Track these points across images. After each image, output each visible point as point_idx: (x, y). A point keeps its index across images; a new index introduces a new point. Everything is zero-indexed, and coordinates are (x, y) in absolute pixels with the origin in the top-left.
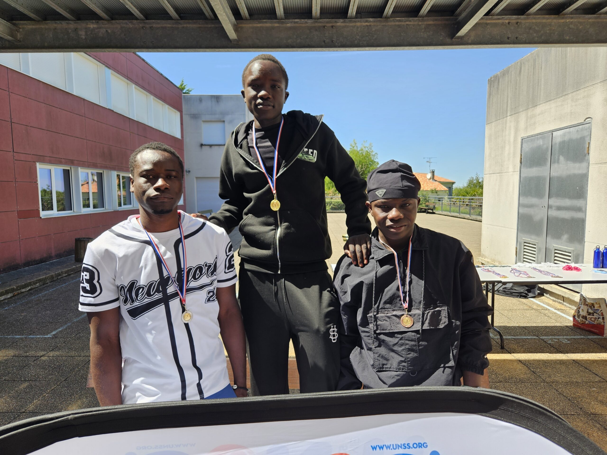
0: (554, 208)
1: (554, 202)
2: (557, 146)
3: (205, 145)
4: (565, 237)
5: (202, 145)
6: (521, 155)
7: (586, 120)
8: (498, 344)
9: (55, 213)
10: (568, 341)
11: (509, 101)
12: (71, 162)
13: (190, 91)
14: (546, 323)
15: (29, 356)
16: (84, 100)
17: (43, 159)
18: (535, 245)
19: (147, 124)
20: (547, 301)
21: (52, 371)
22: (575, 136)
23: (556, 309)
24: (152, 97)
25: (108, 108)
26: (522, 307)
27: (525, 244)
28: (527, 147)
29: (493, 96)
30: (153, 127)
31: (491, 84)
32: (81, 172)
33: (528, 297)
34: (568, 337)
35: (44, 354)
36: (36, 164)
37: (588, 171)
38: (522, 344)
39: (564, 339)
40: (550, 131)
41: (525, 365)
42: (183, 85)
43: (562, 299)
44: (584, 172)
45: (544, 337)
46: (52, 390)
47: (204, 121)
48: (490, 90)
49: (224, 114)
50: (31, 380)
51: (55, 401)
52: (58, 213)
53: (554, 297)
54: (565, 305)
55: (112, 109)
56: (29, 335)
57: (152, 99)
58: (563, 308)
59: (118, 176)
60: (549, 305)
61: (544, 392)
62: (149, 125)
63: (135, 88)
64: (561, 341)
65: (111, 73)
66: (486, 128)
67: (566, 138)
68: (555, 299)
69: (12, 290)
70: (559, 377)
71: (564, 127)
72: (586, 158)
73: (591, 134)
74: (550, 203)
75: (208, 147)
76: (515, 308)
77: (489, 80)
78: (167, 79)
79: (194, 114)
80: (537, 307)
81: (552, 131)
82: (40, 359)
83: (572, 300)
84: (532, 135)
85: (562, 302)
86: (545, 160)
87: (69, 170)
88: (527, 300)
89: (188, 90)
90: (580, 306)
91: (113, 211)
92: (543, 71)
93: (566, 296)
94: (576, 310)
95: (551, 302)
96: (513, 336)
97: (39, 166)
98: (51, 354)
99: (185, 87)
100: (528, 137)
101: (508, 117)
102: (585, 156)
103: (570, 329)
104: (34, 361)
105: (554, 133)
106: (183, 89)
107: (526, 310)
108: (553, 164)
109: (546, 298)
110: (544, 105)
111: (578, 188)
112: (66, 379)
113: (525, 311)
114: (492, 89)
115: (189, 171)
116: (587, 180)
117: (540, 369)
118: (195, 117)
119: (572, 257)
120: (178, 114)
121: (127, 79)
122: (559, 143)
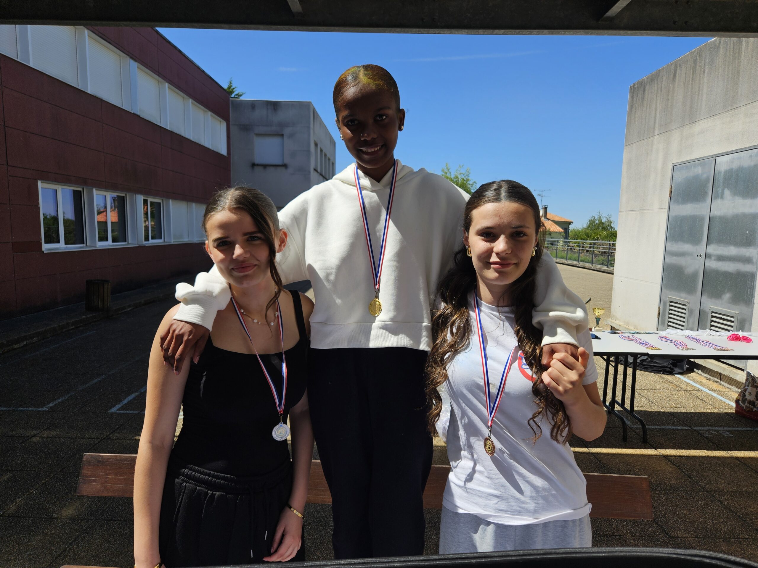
0: (713, 258)
1: (712, 249)
2: (722, 175)
3: (258, 165)
4: (727, 296)
5: (254, 165)
6: (671, 186)
8: (639, 435)
9: (61, 246)
10: (730, 433)
11: (658, 116)
12: (84, 181)
13: (241, 96)
14: (699, 409)
15: (16, 437)
16: (101, 100)
17: (47, 178)
18: (685, 305)
19: (183, 135)
20: (699, 379)
21: (45, 458)
23: (711, 390)
24: (191, 100)
25: (132, 112)
26: (666, 386)
27: (671, 304)
28: (680, 177)
29: (636, 109)
30: (192, 139)
31: (633, 93)
32: (96, 194)
33: (674, 373)
34: (730, 429)
35: (36, 433)
36: (37, 182)
38: (670, 437)
39: (725, 431)
40: (712, 155)
41: (676, 466)
42: (232, 88)
43: (719, 377)
44: (757, 211)
45: (698, 428)
46: (42, 484)
47: (258, 135)
48: (633, 100)
49: (282, 125)
50: (15, 471)
51: (45, 501)
52: (66, 247)
53: (708, 374)
54: (723, 385)
55: (138, 113)
56: (19, 407)
57: (191, 104)
58: (720, 389)
59: (145, 202)
60: (701, 384)
61: (704, 505)
62: (187, 136)
63: (168, 87)
64: (721, 434)
65: (138, 67)
66: (625, 151)
67: (735, 166)
68: (709, 377)
69: (2, 346)
70: (723, 484)
71: (732, 151)
74: (708, 251)
75: (261, 168)
76: (658, 387)
77: (631, 87)
78: (210, 78)
79: (244, 125)
80: (687, 386)
81: (716, 156)
82: (29, 440)
83: (733, 379)
84: (688, 161)
85: (719, 381)
86: (705, 194)
87: (81, 191)
88: (672, 377)
89: (237, 95)
90: (746, 388)
91: (138, 246)
92: (705, 76)
93: (726, 373)
94: (741, 393)
95: (704, 381)
96: (657, 425)
97: (40, 185)
98: (45, 434)
99: (234, 90)
100: (682, 163)
101: (656, 137)
103: (732, 417)
104: (22, 443)
105: (718, 159)
106: (232, 92)
107: (673, 390)
108: (714, 199)
109: (697, 375)
110: (705, 121)
111: (747, 232)
112: (62, 469)
113: (671, 391)
114: (635, 99)
117: (696, 471)
118: (246, 128)
119: (736, 322)
120: (224, 125)
121: (159, 76)
122: (724, 173)
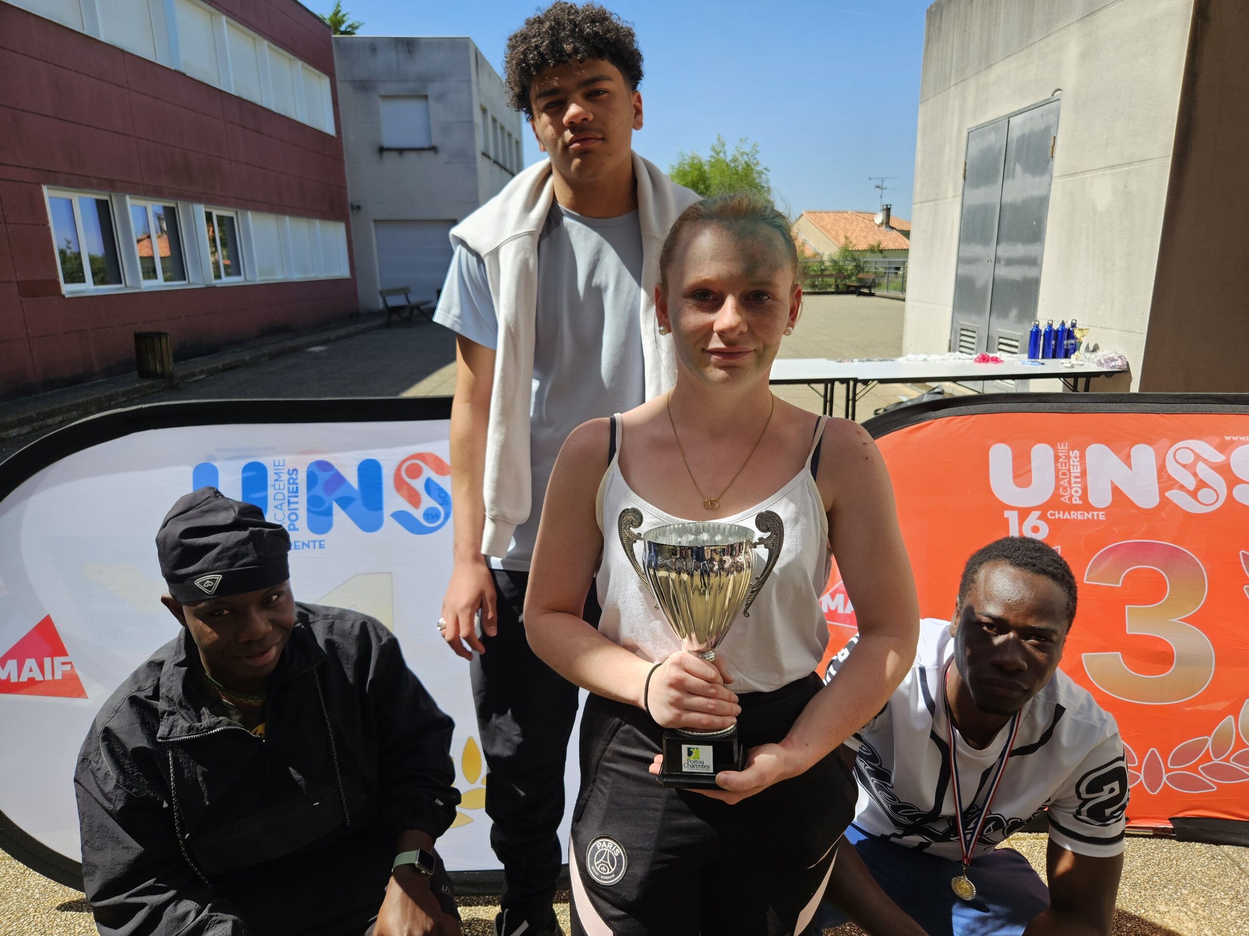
0: (1002, 262)
1: (1003, 250)
2: (1014, 143)
3: (389, 149)
4: (1014, 313)
5: (382, 150)
6: (966, 163)
7: (1055, 94)
9: (89, 288)
11: (955, 57)
12: (110, 185)
13: (356, 28)
16: (122, 51)
17: (55, 181)
18: (975, 332)
19: (259, 102)
22: (1038, 126)
24: (266, 43)
25: (174, 69)
27: (963, 332)
28: (974, 148)
29: (932, 45)
30: (273, 108)
32: (132, 205)
36: (41, 188)
37: (1050, 191)
40: (1005, 116)
42: (341, 14)
44: (1045, 193)
47: (384, 97)
48: (929, 30)
49: (424, 80)
52: (97, 289)
55: (183, 70)
57: (268, 49)
59: (209, 216)
62: (265, 104)
63: (227, 23)
66: (920, 110)
67: (1026, 131)
69: (30, 420)
71: (1024, 109)
72: (1049, 167)
73: (1058, 121)
74: (999, 253)
75: (394, 155)
77: (927, 11)
79: (361, 81)
81: (1009, 117)
84: (982, 124)
86: (997, 172)
87: (107, 201)
89: (350, 26)
91: (205, 285)
97: (47, 192)
99: (345, 19)
100: (978, 128)
101: (952, 89)
102: (1048, 162)
105: (1012, 120)
106: (340, 22)
108: (1005, 179)
110: (1001, 64)
115: (359, 208)
116: (1047, 208)
118: (364, 86)
120: (326, 81)
121: (210, 4)
122: (1016, 139)
